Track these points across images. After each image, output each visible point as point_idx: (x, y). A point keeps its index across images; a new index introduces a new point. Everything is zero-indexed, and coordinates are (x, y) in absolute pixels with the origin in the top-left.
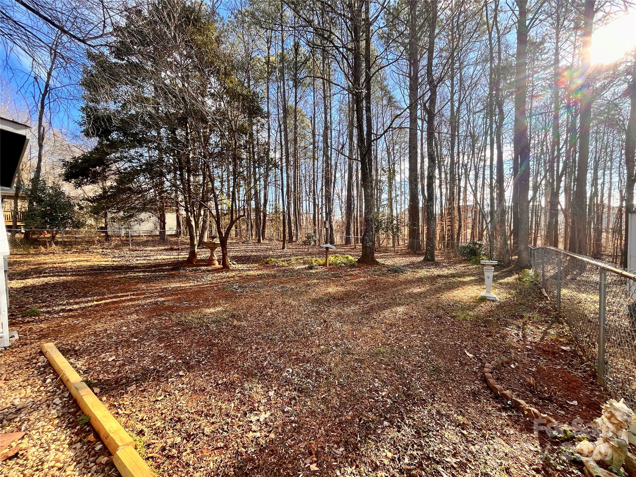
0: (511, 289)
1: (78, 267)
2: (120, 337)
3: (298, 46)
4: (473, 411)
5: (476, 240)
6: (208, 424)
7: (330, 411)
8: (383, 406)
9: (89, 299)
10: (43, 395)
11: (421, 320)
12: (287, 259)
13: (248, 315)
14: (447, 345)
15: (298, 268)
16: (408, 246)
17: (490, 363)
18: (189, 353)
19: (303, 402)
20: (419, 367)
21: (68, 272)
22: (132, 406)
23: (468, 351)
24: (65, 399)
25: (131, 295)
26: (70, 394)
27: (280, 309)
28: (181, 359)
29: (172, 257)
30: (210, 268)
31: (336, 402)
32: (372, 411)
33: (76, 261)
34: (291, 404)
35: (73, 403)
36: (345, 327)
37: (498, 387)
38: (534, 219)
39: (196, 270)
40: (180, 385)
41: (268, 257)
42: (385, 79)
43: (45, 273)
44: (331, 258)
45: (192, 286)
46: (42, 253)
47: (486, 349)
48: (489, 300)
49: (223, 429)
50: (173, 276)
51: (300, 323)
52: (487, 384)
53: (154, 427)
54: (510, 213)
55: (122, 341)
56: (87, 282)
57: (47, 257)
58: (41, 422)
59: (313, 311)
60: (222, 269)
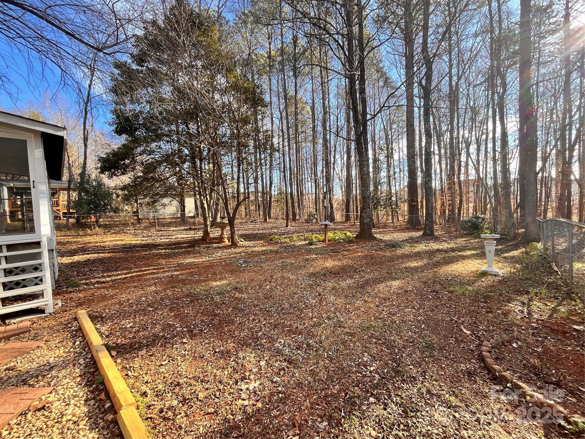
0: (517, 263)
1: (114, 246)
2: (139, 306)
3: (296, 39)
4: (467, 392)
5: (479, 214)
6: (203, 390)
7: (317, 384)
8: (370, 382)
9: (119, 272)
10: (72, 355)
11: (416, 294)
12: (290, 236)
13: (250, 288)
14: (443, 321)
15: (299, 244)
16: (408, 221)
17: (489, 341)
18: (194, 322)
19: (291, 374)
20: (411, 342)
21: (106, 250)
22: (141, 369)
23: (465, 328)
24: (88, 360)
25: (152, 269)
26: (92, 355)
27: (279, 283)
28: (186, 327)
29: (190, 236)
30: (220, 245)
31: (323, 375)
32: (358, 386)
33: (113, 241)
34: (280, 374)
35: (93, 364)
36: (338, 301)
37: (496, 367)
38: (544, 191)
39: (208, 247)
40: (183, 352)
41: (272, 234)
42: (381, 61)
43: (89, 251)
44: (330, 235)
45: (203, 261)
46: (88, 235)
47: (486, 326)
48: (490, 275)
49: (215, 395)
50: (188, 253)
51: (296, 296)
52: (484, 363)
53: (156, 390)
54: (516, 185)
55: (140, 309)
56: (120, 258)
57: (91, 238)
58: (67, 379)
59: (309, 285)
60: (230, 246)
